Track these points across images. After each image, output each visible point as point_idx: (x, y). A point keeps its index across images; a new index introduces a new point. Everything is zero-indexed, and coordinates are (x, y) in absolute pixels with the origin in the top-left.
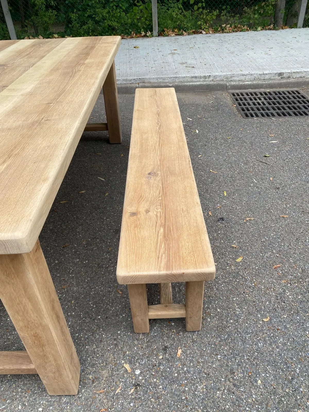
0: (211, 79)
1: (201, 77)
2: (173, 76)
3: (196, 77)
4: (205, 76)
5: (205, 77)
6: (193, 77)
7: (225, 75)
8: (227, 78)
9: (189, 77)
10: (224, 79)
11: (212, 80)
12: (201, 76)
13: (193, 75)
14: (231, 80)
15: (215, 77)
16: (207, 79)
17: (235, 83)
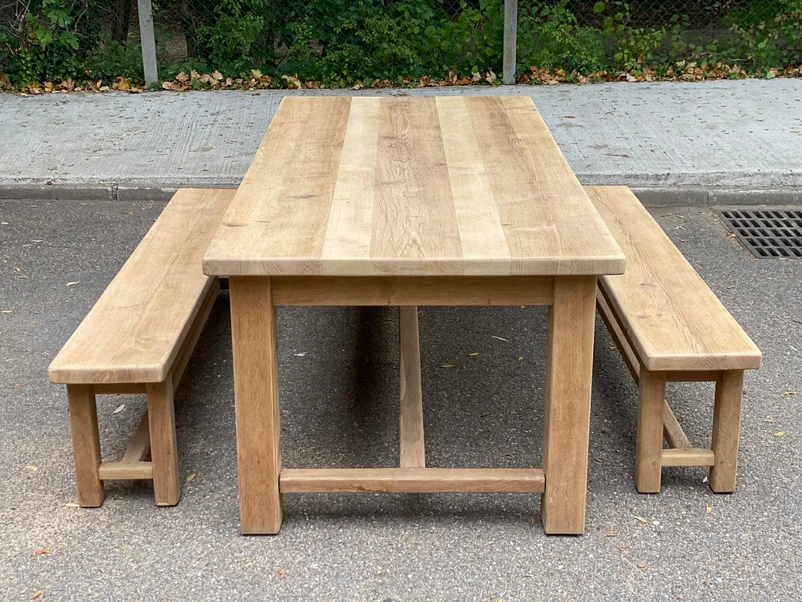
0: (671, 181)
1: (647, 177)
2: (584, 173)
3: (636, 177)
4: (657, 175)
5: (657, 177)
6: (629, 177)
7: (704, 174)
8: (708, 180)
9: (619, 175)
10: (701, 182)
11: (674, 184)
12: (648, 175)
13: (629, 172)
14: (718, 186)
15: (679, 177)
16: (662, 182)
17: (727, 191)
